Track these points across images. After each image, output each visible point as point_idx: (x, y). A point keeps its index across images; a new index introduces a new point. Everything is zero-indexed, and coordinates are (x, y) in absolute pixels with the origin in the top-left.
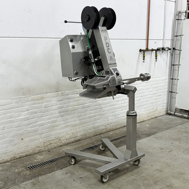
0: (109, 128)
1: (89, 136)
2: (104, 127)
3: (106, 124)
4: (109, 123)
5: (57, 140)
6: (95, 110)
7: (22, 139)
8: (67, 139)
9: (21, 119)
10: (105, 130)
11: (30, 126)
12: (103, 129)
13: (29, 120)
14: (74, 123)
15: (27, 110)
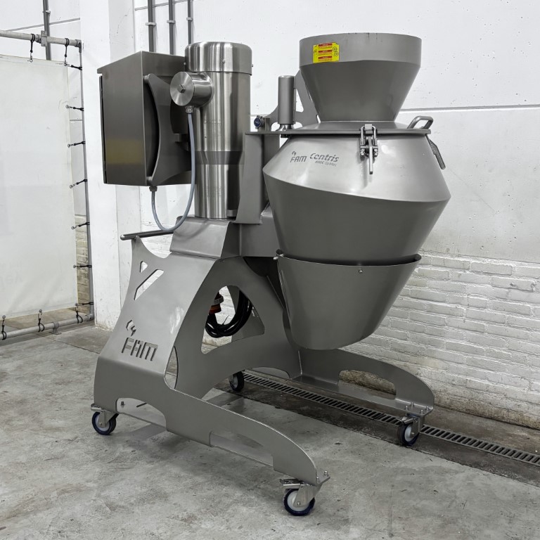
0: (534, 418)
1: (448, 401)
2: (510, 404)
4: (534, 400)
6: (474, 334)
10: (513, 416)
12: (508, 410)
14: (400, 341)
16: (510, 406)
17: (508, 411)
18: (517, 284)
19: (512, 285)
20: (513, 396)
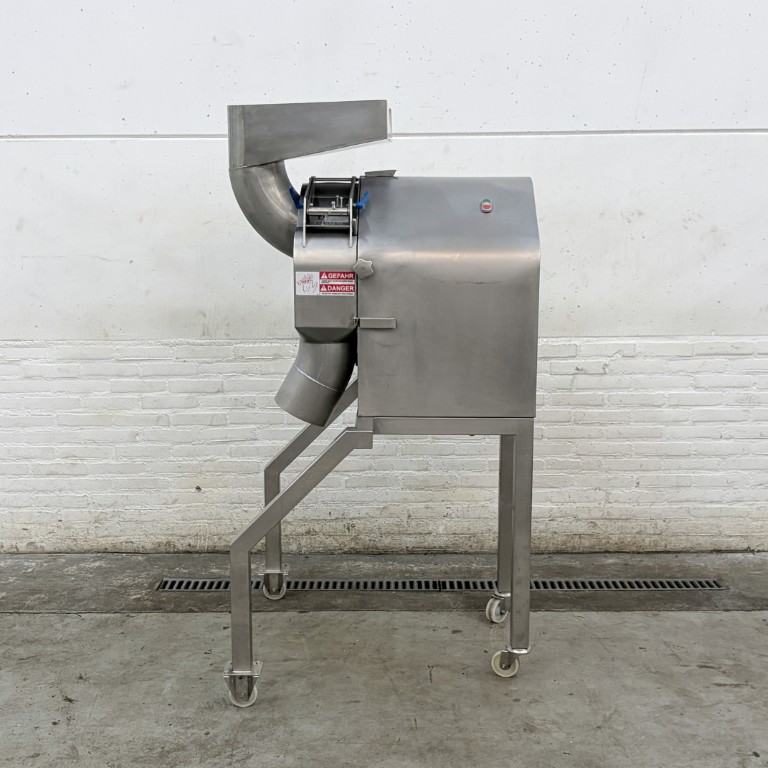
0: (615, 539)
2: (582, 528)
3: (598, 514)
4: (616, 514)
5: (340, 525)
7: (198, 488)
8: (383, 530)
9: (194, 416)
10: (586, 543)
11: (228, 450)
12: (580, 536)
13: (225, 425)
15: (218, 392)
16: (581, 531)
17: (580, 538)
18: (585, 367)
19: (577, 369)
20: (585, 516)
